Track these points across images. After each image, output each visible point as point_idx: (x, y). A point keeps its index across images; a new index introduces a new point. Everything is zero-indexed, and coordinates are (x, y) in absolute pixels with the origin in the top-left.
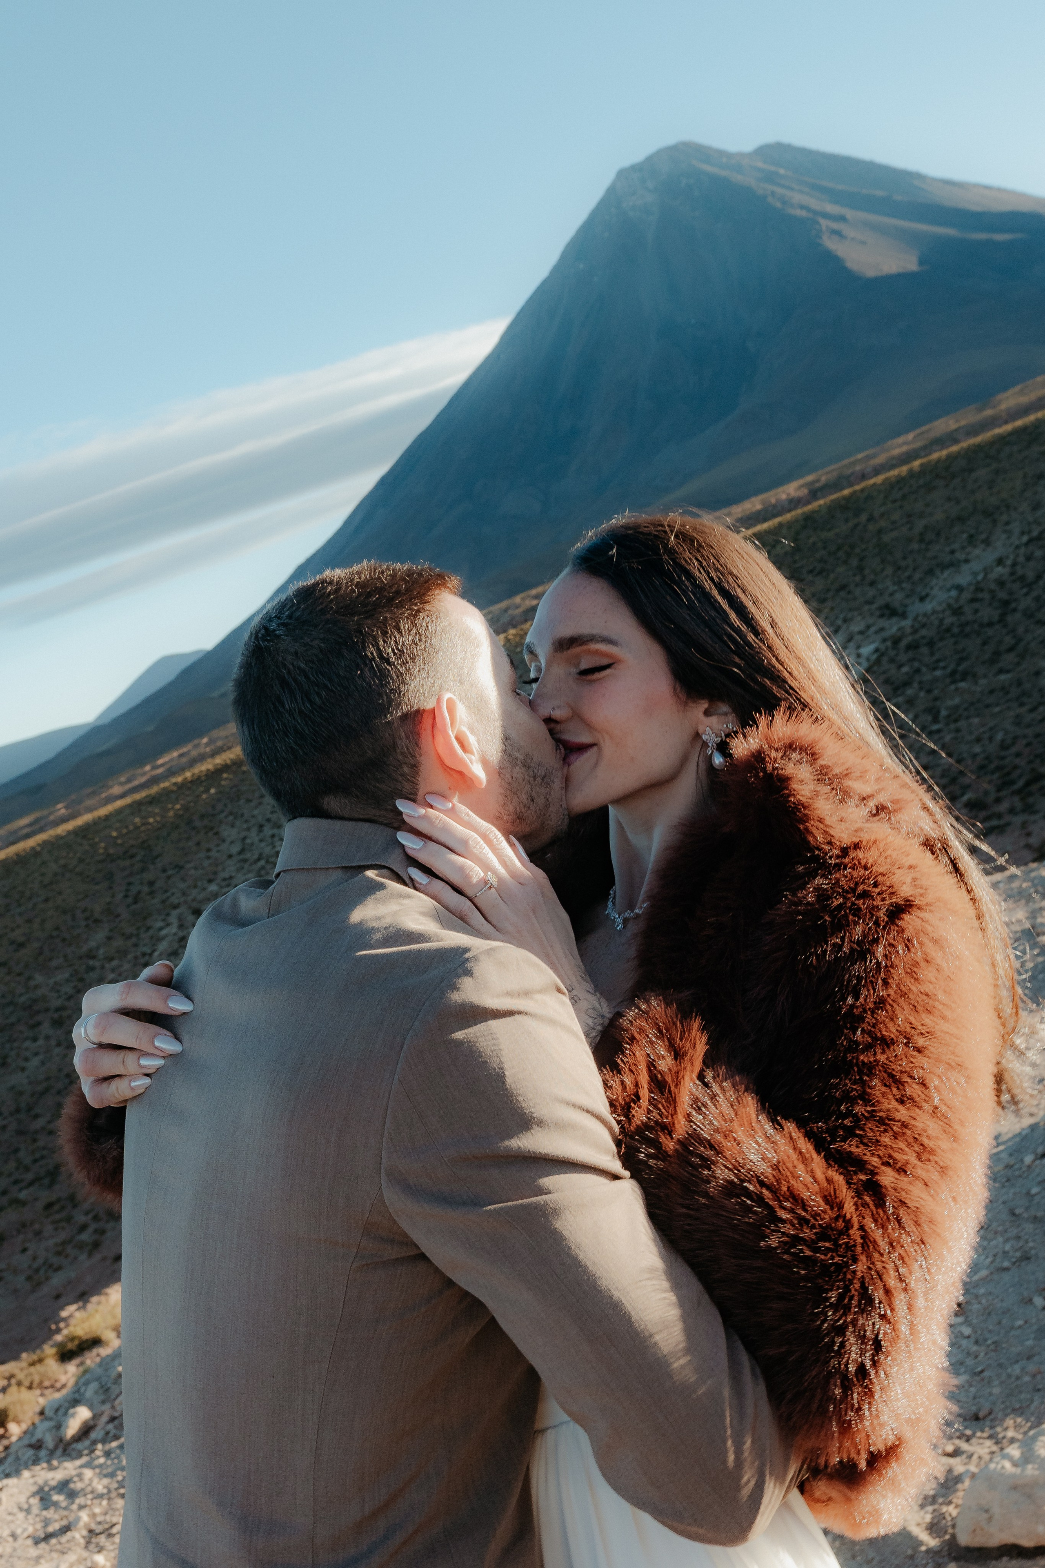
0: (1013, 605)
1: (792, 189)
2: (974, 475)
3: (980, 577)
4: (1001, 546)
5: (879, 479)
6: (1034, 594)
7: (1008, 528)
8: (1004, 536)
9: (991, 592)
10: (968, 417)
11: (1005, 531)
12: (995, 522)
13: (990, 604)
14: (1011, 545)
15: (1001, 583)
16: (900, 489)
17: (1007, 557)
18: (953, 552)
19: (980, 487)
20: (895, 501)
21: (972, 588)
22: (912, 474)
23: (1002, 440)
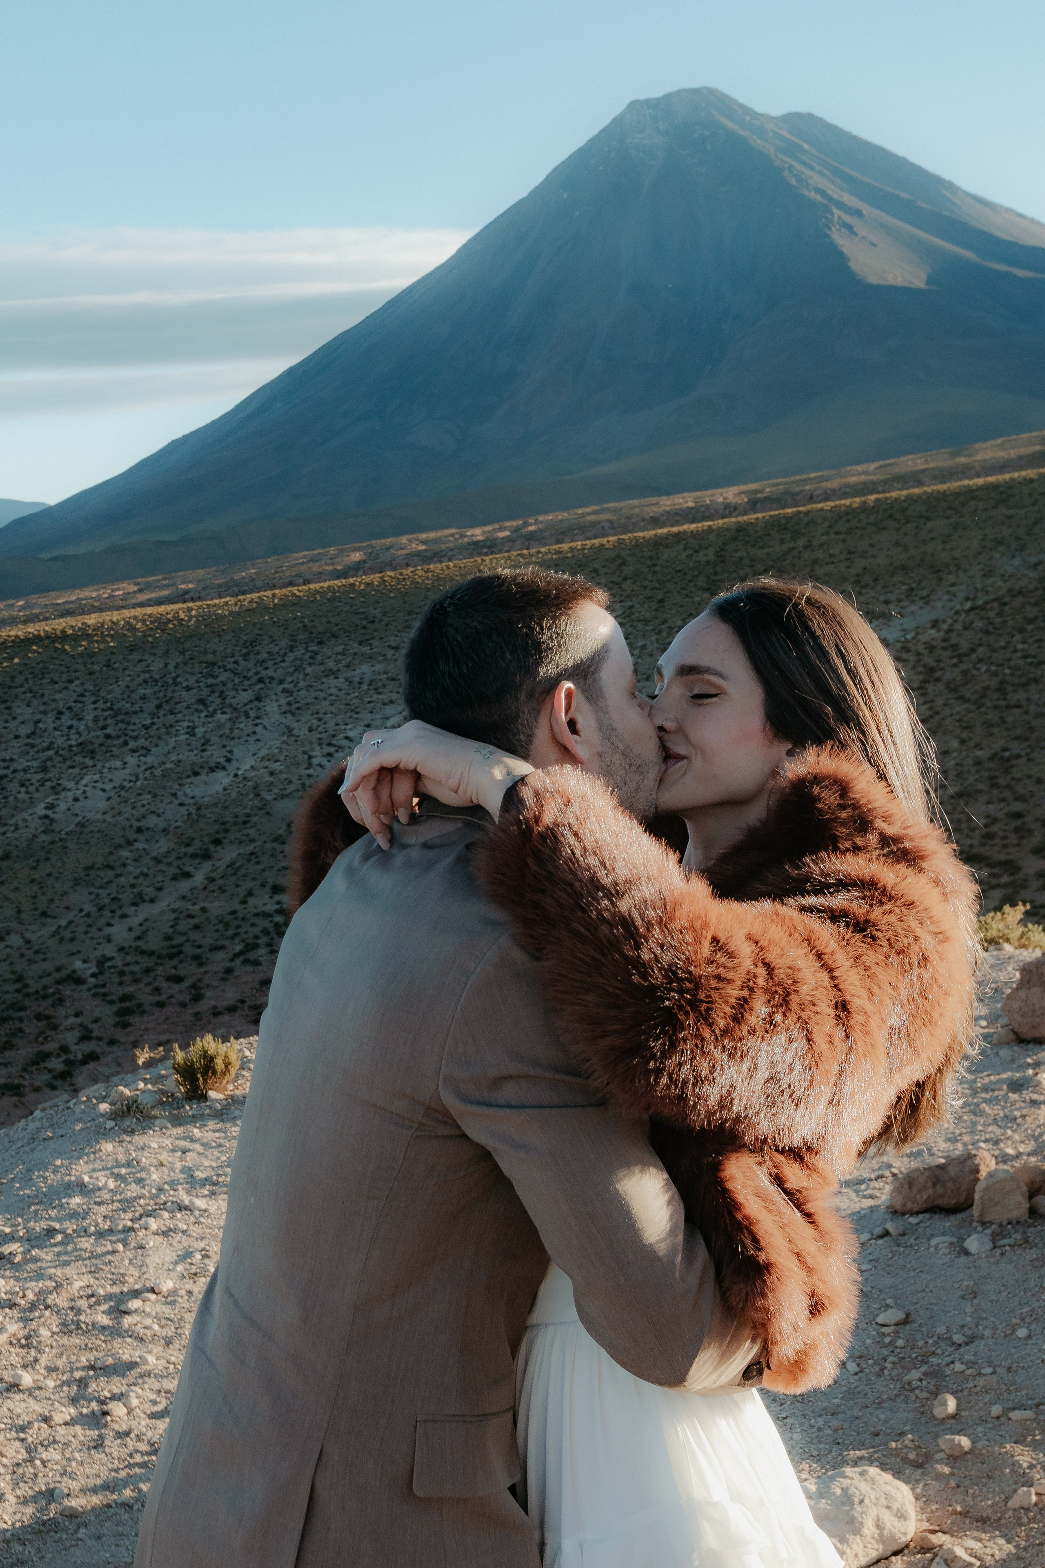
0: (938, 674)
1: (812, 168)
2: (929, 525)
3: (909, 637)
4: (940, 608)
5: (828, 505)
6: (964, 667)
7: (952, 589)
8: (946, 597)
9: (918, 654)
10: (939, 460)
11: (948, 593)
12: (940, 579)
13: (914, 667)
14: (952, 609)
15: (931, 648)
16: (848, 521)
17: (944, 621)
18: (887, 602)
19: (933, 539)
20: (837, 533)
21: (899, 645)
22: (864, 508)
23: (971, 494)
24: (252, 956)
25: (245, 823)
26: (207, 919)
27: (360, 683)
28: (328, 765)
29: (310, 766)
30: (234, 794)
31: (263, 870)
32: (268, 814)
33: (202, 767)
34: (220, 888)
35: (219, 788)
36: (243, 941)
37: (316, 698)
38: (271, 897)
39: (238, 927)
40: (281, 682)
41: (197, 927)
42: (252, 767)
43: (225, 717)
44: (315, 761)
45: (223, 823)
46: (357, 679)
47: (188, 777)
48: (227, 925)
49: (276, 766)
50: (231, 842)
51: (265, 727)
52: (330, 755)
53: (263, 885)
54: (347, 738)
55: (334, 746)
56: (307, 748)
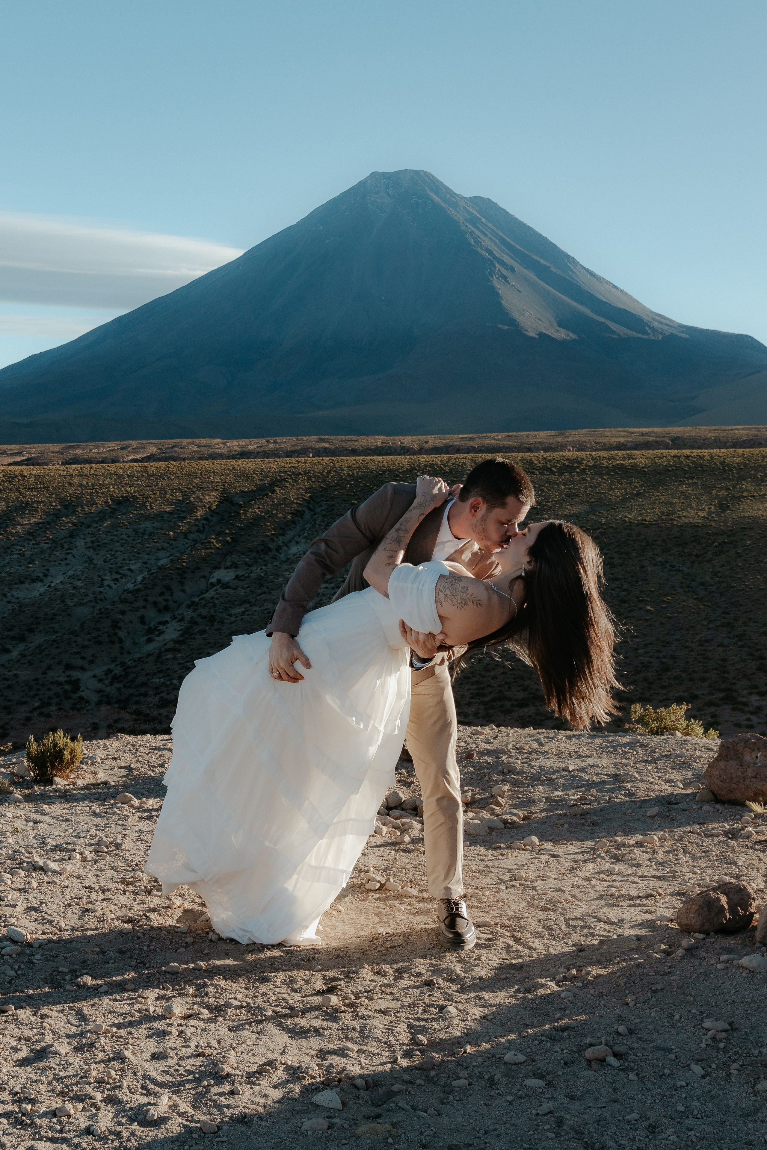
24: (45, 710)
25: (52, 619)
26: (17, 682)
27: (143, 534)
28: (114, 587)
29: (102, 586)
30: (46, 599)
31: (61, 653)
32: (69, 615)
33: (26, 578)
34: (29, 662)
35: (37, 594)
36: (41, 700)
37: (111, 540)
38: (64, 672)
39: (38, 690)
40: (89, 527)
41: (9, 687)
42: (61, 582)
43: (47, 545)
44: (106, 583)
45: (37, 618)
46: (141, 531)
47: (16, 584)
48: (31, 688)
49: (79, 583)
50: (40, 631)
51: (74, 556)
52: (116, 580)
53: (59, 663)
54: (130, 569)
55: (120, 574)
56: (101, 573)
